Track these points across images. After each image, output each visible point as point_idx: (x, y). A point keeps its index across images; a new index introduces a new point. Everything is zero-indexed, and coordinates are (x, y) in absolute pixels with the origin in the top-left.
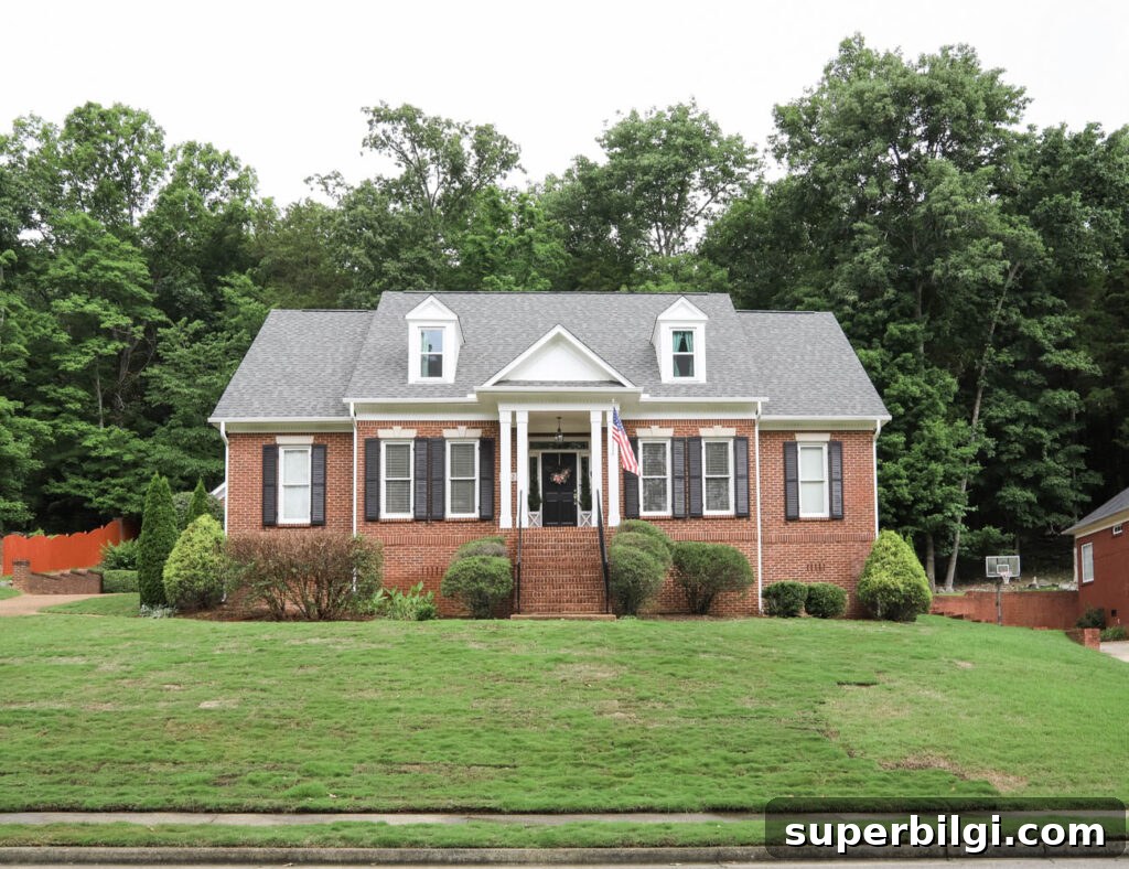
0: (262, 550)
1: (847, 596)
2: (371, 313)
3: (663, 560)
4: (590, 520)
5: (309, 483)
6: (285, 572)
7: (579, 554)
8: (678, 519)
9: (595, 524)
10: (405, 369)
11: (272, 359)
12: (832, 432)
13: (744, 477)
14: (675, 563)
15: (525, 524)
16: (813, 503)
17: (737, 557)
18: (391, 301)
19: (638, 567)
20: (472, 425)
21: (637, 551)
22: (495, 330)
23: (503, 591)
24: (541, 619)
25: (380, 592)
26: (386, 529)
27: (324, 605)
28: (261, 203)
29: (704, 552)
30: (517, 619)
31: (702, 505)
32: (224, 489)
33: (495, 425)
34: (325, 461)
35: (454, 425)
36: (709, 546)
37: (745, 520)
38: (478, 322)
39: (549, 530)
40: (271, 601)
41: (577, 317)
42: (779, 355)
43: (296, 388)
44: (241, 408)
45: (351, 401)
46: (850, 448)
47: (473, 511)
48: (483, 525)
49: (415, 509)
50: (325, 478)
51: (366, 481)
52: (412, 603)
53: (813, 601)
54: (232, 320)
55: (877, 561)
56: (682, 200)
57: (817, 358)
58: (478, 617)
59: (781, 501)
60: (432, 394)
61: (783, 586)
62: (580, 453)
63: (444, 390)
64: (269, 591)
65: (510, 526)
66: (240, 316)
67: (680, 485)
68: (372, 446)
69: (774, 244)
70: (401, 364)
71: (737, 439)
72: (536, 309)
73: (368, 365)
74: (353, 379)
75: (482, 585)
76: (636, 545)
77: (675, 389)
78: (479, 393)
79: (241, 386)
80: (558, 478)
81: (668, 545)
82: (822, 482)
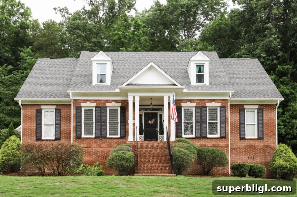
0: (36, 149)
1: (266, 169)
2: (77, 59)
3: (194, 153)
4: (163, 138)
5: (54, 124)
6: (45, 157)
7: (160, 151)
8: (197, 138)
9: (165, 139)
10: (91, 80)
11: (39, 76)
12: (259, 105)
13: (223, 122)
14: (197, 155)
15: (138, 140)
16: (251, 133)
17: (222, 153)
18: (85, 55)
19: (184, 156)
20: (117, 101)
21: (183, 150)
22: (126, 65)
23: (131, 165)
24: (146, 176)
25: (82, 166)
26: (84, 141)
27: (60, 171)
28: (33, 21)
29: (209, 151)
30: (137, 175)
31: (207, 133)
32: (21, 127)
33: (127, 101)
34: (60, 115)
35: (111, 101)
36: (210, 149)
37: (224, 139)
38: (118, 63)
39: (147, 142)
40: (39, 169)
41: (157, 61)
42: (236, 75)
43: (49, 87)
44: (27, 95)
45: (70, 92)
46: (266, 111)
47: (118, 135)
48: (122, 140)
49: (95, 134)
50: (60, 122)
51: (76, 123)
52: (94, 170)
53: (252, 171)
54: (24, 65)
55: (278, 156)
56: (194, 19)
57: (252, 76)
58: (121, 175)
59: (238, 132)
60: (101, 89)
61: (239, 165)
62: (159, 113)
63: (107, 87)
64: (39, 164)
65: (132, 140)
66: (27, 63)
67: (198, 125)
68: (78, 109)
69: (229, 36)
70: (90, 78)
71: (221, 107)
72: (141, 57)
73: (77, 78)
74: (71, 84)
75: (123, 162)
76: (183, 147)
77: (197, 88)
78: (120, 88)
79: (27, 87)
80: (150, 122)
81: (195, 148)
82: (255, 124)
